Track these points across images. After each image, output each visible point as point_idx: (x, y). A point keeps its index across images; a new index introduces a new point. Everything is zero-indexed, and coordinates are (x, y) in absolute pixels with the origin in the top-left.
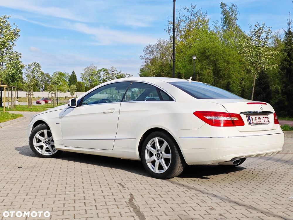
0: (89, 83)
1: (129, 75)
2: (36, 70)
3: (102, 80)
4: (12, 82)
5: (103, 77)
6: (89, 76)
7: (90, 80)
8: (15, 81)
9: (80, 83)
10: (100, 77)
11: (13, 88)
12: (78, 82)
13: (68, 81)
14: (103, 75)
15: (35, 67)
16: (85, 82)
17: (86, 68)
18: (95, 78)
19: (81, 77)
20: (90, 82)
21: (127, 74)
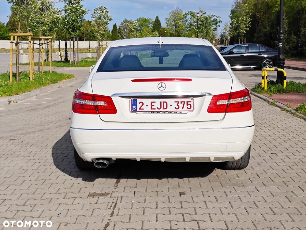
0: (174, 28)
1: (215, 16)
2: (103, 16)
3: (188, 25)
4: (73, 31)
5: (190, 22)
6: (175, 21)
7: (176, 25)
8: (76, 30)
9: (165, 29)
10: (187, 21)
11: (74, 38)
12: (163, 28)
13: (152, 27)
14: (189, 19)
15: (101, 12)
16: (170, 27)
17: (171, 12)
18: (180, 23)
19: (166, 23)
20: (176, 28)
21: (212, 15)
